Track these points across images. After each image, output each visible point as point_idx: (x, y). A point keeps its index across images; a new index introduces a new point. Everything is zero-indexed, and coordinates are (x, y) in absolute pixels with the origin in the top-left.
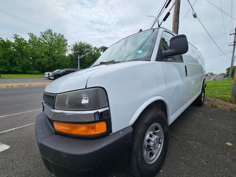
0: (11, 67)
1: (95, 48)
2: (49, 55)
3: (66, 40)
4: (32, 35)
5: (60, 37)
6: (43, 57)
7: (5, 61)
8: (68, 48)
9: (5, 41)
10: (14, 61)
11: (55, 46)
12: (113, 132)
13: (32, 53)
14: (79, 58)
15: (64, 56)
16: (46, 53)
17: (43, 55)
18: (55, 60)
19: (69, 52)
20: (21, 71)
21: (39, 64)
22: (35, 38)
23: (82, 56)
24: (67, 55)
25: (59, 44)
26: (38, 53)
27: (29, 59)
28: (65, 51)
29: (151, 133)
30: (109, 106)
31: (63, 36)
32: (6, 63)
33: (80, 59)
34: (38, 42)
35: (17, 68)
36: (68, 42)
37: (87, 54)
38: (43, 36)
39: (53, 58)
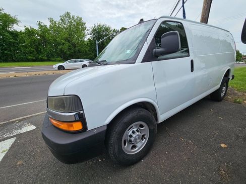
0: (38, 55)
1: (114, 31)
2: (69, 41)
3: (85, 24)
4: (52, 21)
5: (78, 21)
6: (63, 44)
7: (32, 49)
8: (86, 32)
9: (29, 28)
10: (39, 49)
11: (74, 31)
12: (89, 129)
13: (54, 40)
14: (97, 43)
15: (84, 41)
16: (66, 39)
17: (63, 41)
18: (75, 47)
19: (88, 37)
20: (46, 58)
21: (61, 51)
22: (55, 23)
23: (101, 41)
24: (86, 40)
25: (78, 28)
26: (58, 40)
27: (52, 47)
28: (84, 35)
29: (135, 130)
30: (83, 110)
31: (81, 19)
32: (33, 51)
33: (99, 44)
34: (58, 27)
35: (42, 55)
36: (86, 25)
37: (105, 38)
38: (62, 20)
39: (73, 44)
